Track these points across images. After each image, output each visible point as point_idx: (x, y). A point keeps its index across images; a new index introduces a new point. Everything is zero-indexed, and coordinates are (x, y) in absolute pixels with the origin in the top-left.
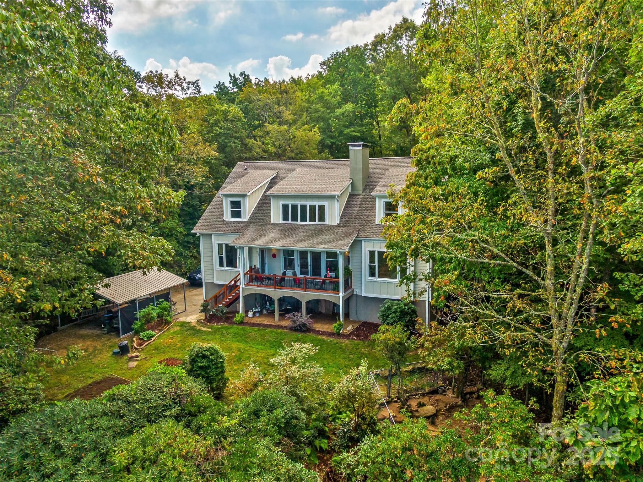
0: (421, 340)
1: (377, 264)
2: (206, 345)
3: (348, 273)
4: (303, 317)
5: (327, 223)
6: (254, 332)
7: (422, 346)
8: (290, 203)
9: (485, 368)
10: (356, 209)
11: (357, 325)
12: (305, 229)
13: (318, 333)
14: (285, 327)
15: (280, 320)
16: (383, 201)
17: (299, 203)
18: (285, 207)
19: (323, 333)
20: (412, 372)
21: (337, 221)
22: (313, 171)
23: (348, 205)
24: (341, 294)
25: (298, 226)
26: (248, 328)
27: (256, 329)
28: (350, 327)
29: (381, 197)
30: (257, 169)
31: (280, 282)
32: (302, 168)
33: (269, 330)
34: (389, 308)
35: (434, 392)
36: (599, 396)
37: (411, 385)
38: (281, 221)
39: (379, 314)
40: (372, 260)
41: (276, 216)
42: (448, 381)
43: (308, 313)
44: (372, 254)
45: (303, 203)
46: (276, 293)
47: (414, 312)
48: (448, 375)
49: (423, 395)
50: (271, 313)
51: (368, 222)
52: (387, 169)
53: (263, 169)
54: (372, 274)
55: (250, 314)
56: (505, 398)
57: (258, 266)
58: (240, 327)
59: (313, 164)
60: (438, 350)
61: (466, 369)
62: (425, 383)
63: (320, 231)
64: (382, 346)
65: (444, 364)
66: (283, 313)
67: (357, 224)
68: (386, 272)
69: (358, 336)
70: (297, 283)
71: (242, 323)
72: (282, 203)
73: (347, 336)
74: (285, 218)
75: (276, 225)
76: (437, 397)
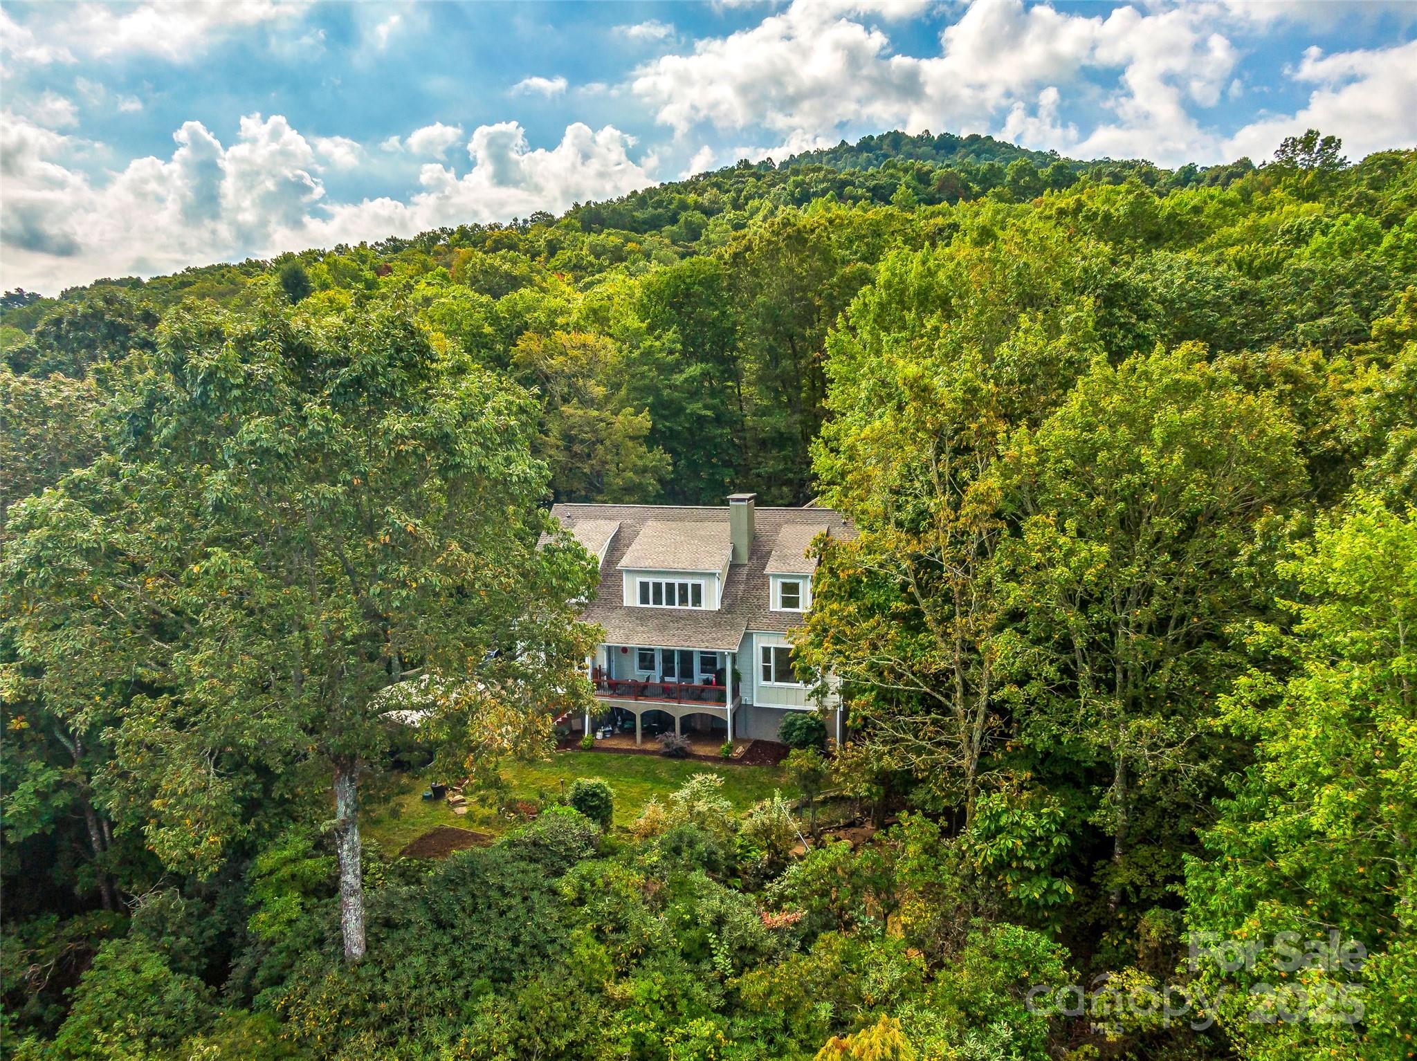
0: (836, 763)
1: (772, 664)
2: (592, 781)
3: (737, 677)
4: (677, 738)
5: (703, 607)
6: (614, 761)
7: (837, 770)
8: (651, 580)
9: (907, 793)
10: (742, 587)
11: (748, 745)
12: (676, 617)
13: (700, 758)
14: (654, 753)
15: (643, 743)
16: (780, 581)
17: (664, 581)
18: (644, 586)
19: (707, 758)
20: (824, 803)
21: (717, 606)
22: (673, 524)
23: (730, 582)
24: (729, 706)
25: (664, 613)
26: (602, 755)
27: (615, 755)
28: (740, 749)
29: (776, 576)
30: (588, 517)
31: (640, 690)
32: (657, 518)
33: (633, 757)
34: (792, 724)
35: (851, 825)
36: (982, 809)
37: (823, 818)
38: (638, 604)
39: (779, 731)
40: (766, 658)
41: (631, 597)
42: (866, 811)
43: (682, 733)
44: (766, 651)
45: (670, 580)
46: (639, 707)
47: (822, 727)
48: (867, 803)
49: (838, 828)
50: (630, 733)
51: (759, 607)
52: (780, 525)
53: (596, 518)
54: (767, 677)
55: (599, 735)
56: (917, 818)
57: (605, 666)
58: (592, 754)
59: (672, 512)
60: (856, 775)
61: (887, 796)
62: (839, 814)
63: (693, 618)
64: (793, 774)
65: (862, 791)
66: (649, 733)
67: (745, 610)
68: (785, 674)
69: (752, 760)
70: (667, 692)
71: (592, 748)
72: (639, 579)
73: (739, 761)
74: (644, 599)
75: (631, 610)
76: (855, 830)
